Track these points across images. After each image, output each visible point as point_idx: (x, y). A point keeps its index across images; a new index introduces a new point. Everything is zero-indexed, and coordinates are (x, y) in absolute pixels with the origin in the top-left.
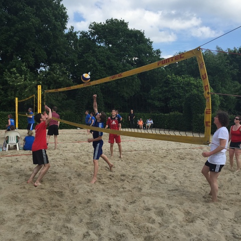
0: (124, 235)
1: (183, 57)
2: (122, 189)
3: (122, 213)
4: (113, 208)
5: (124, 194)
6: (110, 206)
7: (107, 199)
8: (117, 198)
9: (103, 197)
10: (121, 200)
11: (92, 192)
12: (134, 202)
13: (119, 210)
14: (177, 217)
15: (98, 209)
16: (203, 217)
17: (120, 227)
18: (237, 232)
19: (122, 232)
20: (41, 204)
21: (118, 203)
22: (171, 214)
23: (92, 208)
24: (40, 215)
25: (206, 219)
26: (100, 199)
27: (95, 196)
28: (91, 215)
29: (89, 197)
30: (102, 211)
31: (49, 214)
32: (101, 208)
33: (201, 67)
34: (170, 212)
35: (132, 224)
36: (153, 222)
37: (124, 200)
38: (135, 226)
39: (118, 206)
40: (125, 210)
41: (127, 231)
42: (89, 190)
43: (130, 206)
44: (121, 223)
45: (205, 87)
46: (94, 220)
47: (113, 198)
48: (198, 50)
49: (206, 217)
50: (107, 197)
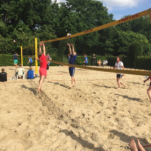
0: (95, 133)
1: (139, 16)
3: (91, 119)
4: (86, 116)
5: (92, 107)
8: (88, 110)
9: (79, 109)
10: (91, 111)
12: (99, 113)
13: (89, 117)
14: (128, 122)
15: (76, 116)
16: (145, 123)
17: (91, 128)
19: (93, 131)
20: (41, 112)
21: (88, 113)
22: (124, 121)
24: (40, 119)
26: (77, 110)
27: (74, 108)
29: (70, 109)
31: (46, 119)
32: (78, 116)
35: (99, 126)
36: (113, 125)
37: (93, 111)
38: (101, 127)
39: (89, 115)
41: (96, 131)
42: (70, 104)
43: (96, 115)
44: (92, 126)
47: (85, 110)
49: (147, 123)
50: (81, 109)
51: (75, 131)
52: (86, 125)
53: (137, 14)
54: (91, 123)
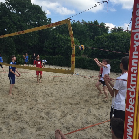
0: (25, 128)
1: (60, 23)
2: (25, 101)
3: (24, 115)
4: (19, 113)
5: (26, 104)
6: (17, 112)
7: (15, 108)
8: (22, 107)
9: (12, 106)
10: (24, 107)
11: (5, 103)
12: (32, 108)
13: (22, 113)
14: (57, 114)
15: (9, 114)
16: (71, 114)
17: (22, 123)
18: (88, 120)
19: (23, 126)
21: (22, 109)
22: (53, 113)
23: (5, 113)
25: (73, 115)
26: (11, 107)
27: (8, 106)
28: (4, 118)
29: (3, 107)
30: (11, 115)
32: (11, 113)
33: (70, 30)
34: (53, 112)
35: (30, 121)
36: (43, 118)
37: (26, 107)
38: (32, 122)
39: (22, 111)
40: (26, 113)
41: (26, 126)
42: (3, 103)
43: (29, 110)
44: (23, 121)
45: (72, 41)
46: (6, 121)
47: (19, 107)
48: (68, 20)
49: (73, 113)
50: (15, 106)
51: (5, 128)
52: (17, 121)
53: (59, 22)
54: (22, 119)
